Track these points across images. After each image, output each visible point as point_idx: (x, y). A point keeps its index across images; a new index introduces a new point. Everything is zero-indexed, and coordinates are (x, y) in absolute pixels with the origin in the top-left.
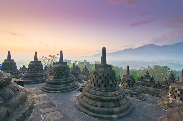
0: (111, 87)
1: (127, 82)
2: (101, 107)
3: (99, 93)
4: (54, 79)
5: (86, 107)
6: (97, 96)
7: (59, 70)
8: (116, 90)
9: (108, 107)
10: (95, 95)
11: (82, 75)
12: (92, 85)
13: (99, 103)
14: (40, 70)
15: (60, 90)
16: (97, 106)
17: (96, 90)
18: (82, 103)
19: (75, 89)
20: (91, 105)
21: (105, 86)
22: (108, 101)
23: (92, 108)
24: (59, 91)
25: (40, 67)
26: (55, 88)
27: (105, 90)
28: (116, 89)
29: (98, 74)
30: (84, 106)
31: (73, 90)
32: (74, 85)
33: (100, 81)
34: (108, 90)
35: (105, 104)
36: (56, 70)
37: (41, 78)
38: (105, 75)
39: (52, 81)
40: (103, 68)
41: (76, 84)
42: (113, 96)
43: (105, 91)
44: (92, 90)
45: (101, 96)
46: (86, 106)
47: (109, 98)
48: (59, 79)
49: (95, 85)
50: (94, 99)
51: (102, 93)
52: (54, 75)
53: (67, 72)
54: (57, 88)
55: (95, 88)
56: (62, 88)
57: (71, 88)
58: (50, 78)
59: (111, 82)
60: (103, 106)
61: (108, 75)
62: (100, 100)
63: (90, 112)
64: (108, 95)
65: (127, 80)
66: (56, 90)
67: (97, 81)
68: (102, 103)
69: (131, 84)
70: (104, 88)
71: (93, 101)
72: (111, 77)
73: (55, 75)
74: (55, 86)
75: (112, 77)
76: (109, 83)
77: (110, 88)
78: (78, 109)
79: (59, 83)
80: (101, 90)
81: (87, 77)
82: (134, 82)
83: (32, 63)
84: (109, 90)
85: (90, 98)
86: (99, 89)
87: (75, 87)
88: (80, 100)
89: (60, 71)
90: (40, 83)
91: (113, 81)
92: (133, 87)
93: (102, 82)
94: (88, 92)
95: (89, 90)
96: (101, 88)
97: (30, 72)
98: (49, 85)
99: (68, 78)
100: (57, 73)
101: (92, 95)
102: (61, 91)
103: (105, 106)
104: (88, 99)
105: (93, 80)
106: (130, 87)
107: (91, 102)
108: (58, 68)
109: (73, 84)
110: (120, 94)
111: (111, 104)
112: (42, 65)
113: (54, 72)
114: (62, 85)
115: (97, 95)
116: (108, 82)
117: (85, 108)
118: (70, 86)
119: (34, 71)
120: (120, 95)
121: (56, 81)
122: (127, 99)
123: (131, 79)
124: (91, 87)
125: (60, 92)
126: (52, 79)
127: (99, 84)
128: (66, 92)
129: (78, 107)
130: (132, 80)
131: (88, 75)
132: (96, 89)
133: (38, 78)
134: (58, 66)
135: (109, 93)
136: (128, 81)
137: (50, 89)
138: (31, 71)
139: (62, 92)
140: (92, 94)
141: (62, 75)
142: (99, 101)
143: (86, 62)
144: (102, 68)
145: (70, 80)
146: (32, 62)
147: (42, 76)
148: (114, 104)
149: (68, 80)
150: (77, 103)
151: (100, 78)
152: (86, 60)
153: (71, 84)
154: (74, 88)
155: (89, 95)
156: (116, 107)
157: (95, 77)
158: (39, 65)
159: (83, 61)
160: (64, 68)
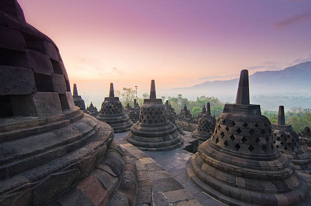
0: (264, 150)
1: (278, 139)
2: (246, 188)
3: (239, 160)
4: (144, 128)
5: (213, 184)
6: (234, 167)
7: (151, 113)
8: (276, 158)
9: (262, 191)
10: (230, 163)
11: (180, 120)
12: (221, 143)
13: (241, 181)
14: (119, 112)
15: (155, 147)
16: (236, 186)
17: (229, 154)
18: (203, 175)
19: (179, 146)
20: (224, 182)
21: (251, 148)
22: (260, 178)
23: (226, 187)
24: (153, 149)
25: (119, 107)
26: (147, 143)
27: (251, 155)
28: (274, 155)
29: (234, 124)
30: (206, 182)
31: (176, 148)
32: (176, 139)
33: (238, 138)
34: (257, 156)
35: (254, 183)
36: (145, 113)
37: (120, 124)
38: (251, 126)
39: (141, 130)
40: (244, 113)
41: (179, 137)
42: (270, 170)
43: (252, 159)
44: (220, 154)
45: (243, 167)
46: (212, 181)
47: (264, 173)
48: (152, 129)
49: (226, 143)
50: (228, 172)
51: (245, 162)
52: (142, 121)
53: (164, 117)
54: (150, 144)
55: (227, 150)
56: (157, 144)
57: (172, 145)
58: (137, 126)
59: (263, 141)
60: (250, 188)
61: (257, 125)
62: (243, 175)
63: (222, 195)
64: (259, 167)
65: (279, 135)
66: (148, 146)
67: (232, 137)
68: (246, 182)
69: (289, 144)
70: (249, 153)
71: (226, 175)
72: (263, 131)
73: (145, 121)
74: (145, 139)
75: (265, 130)
76: (260, 143)
77: (262, 153)
78: (194, 185)
79: (152, 134)
80: (241, 154)
81: (187, 125)
82: (295, 140)
83: (107, 102)
84: (260, 156)
85: (218, 168)
86: (238, 154)
87: (178, 142)
88: (198, 170)
89: (153, 115)
90: (120, 132)
91: (267, 139)
92: (293, 149)
93: (244, 140)
94: (214, 157)
95: (213, 152)
96: (241, 151)
97: (105, 114)
98: (136, 137)
99: (166, 127)
100: (148, 117)
101: (223, 163)
102: (155, 149)
103: (255, 187)
104: (213, 169)
105: (222, 134)
106: (286, 148)
107: (222, 175)
108: (148, 109)
109: (174, 138)
110: (285, 166)
111: (268, 186)
112: (120, 104)
113: (143, 117)
114: (157, 139)
115: (233, 164)
116: (257, 140)
117: (210, 186)
118: (170, 141)
119: (111, 113)
120: (287, 169)
121: (148, 131)
122: (299, 177)
123: (289, 133)
124: (218, 148)
125: (154, 151)
126: (139, 128)
127: (235, 142)
128: (165, 150)
129: (194, 183)
130: (291, 134)
131: (190, 121)
132: (229, 151)
133: (117, 124)
134: (148, 106)
135: (260, 162)
136: (282, 136)
137: (139, 144)
138: (107, 113)
139: (157, 150)
140: (223, 161)
141: (156, 122)
142: (238, 176)
143: (180, 98)
144: (241, 111)
145: (168, 131)
146: (106, 99)
147: (122, 122)
148: (274, 186)
149: (165, 130)
150: (191, 174)
151: (239, 131)
152: (181, 95)
153: (171, 137)
154: (177, 144)
155: (216, 162)
156: (279, 192)
157: (227, 129)
158: (117, 104)
159: (176, 97)
160: (159, 109)
